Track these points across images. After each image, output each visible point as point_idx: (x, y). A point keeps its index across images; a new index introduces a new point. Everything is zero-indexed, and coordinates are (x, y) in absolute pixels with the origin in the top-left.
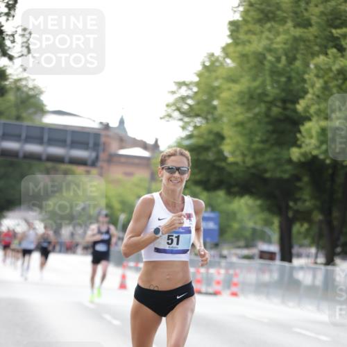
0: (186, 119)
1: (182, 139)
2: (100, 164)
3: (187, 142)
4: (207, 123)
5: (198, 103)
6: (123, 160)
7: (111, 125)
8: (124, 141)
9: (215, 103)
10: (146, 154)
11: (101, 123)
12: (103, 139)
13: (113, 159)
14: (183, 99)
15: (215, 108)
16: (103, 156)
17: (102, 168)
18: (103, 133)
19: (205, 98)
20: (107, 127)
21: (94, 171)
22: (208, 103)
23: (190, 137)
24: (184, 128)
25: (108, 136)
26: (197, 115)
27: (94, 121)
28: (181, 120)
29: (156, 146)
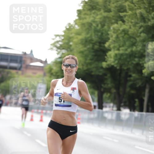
0: (59, 50)
1: (57, 59)
2: (22, 69)
3: (59, 60)
4: (68, 52)
5: (64, 44)
6: (32, 67)
7: (27, 53)
8: (33, 59)
9: (71, 43)
10: (41, 65)
11: (23, 52)
12: (24, 59)
13: (28, 67)
14: (58, 42)
15: (71, 46)
16: (24, 66)
17: (23, 71)
18: (24, 56)
19: (67, 41)
20: (25, 54)
21: (20, 72)
22: (68, 43)
23: (60, 58)
24: (58, 54)
25: (25, 58)
26: (63, 49)
27: (20, 51)
28: (57, 50)
29: (46, 61)
